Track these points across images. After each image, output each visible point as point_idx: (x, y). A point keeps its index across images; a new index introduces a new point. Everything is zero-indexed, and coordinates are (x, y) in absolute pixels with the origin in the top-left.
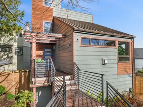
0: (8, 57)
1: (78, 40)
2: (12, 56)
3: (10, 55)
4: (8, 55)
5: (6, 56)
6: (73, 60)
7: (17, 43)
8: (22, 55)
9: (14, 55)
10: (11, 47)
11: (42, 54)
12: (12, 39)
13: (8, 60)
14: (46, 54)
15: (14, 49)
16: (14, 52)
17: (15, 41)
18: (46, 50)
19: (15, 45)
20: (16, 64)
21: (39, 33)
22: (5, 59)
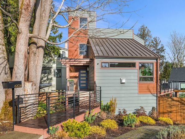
0: (48, 79)
1: (98, 64)
2: (52, 78)
3: (50, 77)
4: (48, 77)
5: (46, 78)
6: (94, 80)
7: (55, 64)
8: (60, 77)
9: (53, 77)
10: (50, 68)
11: (78, 75)
12: (51, 60)
13: (48, 82)
14: (81, 75)
15: (53, 70)
16: (53, 74)
17: (54, 63)
18: (81, 72)
19: (54, 66)
20: (55, 87)
21: (71, 59)
22: (44, 81)
